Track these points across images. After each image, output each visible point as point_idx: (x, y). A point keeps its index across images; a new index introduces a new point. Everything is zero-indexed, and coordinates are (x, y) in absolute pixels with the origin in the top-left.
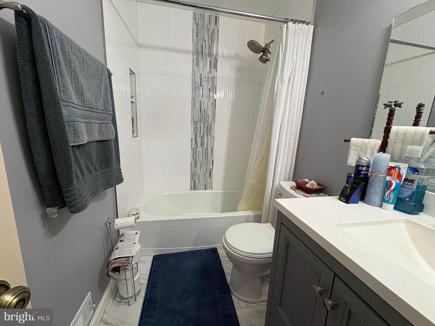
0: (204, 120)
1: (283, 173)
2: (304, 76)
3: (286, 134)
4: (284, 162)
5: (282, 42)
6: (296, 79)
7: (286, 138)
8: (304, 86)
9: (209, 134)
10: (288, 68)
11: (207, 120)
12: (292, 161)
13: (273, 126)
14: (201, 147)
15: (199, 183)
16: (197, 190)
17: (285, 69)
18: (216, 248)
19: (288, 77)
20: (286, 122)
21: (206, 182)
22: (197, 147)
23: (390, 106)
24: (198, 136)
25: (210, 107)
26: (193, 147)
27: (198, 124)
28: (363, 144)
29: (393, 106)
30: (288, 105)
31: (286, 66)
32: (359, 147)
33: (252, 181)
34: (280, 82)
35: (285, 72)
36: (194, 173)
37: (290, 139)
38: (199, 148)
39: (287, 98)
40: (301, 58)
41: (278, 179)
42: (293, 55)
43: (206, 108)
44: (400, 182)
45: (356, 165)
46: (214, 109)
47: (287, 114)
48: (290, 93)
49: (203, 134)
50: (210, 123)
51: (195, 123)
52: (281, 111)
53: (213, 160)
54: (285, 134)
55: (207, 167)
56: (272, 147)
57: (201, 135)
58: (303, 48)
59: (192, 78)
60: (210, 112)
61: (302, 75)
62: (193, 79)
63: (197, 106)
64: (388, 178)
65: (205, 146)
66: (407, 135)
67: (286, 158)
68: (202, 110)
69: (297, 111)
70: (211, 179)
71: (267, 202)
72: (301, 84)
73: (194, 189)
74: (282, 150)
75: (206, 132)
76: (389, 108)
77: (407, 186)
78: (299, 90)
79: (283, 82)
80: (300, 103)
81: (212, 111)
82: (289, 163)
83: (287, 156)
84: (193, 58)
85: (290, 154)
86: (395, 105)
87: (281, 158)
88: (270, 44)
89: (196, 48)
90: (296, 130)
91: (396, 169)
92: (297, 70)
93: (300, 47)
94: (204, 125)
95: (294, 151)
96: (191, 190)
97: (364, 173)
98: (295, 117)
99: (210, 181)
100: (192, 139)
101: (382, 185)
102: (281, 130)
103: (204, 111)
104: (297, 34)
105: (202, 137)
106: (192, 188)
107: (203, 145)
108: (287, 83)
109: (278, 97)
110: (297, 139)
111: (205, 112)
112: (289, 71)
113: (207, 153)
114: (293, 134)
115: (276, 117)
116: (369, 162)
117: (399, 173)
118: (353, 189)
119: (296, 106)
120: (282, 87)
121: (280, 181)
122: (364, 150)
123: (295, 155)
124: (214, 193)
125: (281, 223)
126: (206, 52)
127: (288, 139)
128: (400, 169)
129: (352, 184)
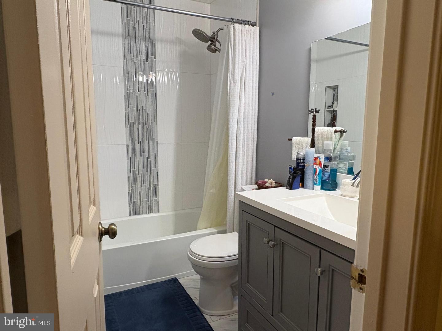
0: (142, 120)
1: (244, 176)
2: (255, 75)
3: (244, 136)
4: (244, 165)
5: (231, 41)
6: (247, 78)
7: (244, 139)
8: (256, 85)
9: (150, 138)
10: (238, 68)
11: (147, 120)
12: (252, 163)
13: (230, 126)
14: (141, 156)
15: (141, 205)
16: (138, 215)
17: (236, 68)
18: (176, 278)
19: (240, 76)
20: (242, 123)
21: (151, 203)
22: (135, 156)
23: (313, 112)
24: (136, 141)
25: (149, 103)
26: (130, 156)
27: (136, 126)
28: (300, 141)
29: (315, 112)
30: (242, 105)
31: (237, 66)
32: (298, 144)
33: (211, 191)
34: (232, 82)
35: (236, 71)
36: (133, 192)
37: (248, 140)
38: (139, 158)
39: (241, 98)
40: (250, 58)
41: (240, 183)
42: (242, 55)
43: (144, 106)
44: (321, 168)
45: (296, 159)
46: (155, 106)
47: (242, 114)
48: (243, 93)
49: (142, 139)
50: (151, 124)
51: (131, 125)
52: (235, 111)
53: (158, 172)
54: (242, 135)
55: (150, 182)
56: (230, 149)
57: (140, 140)
58: (251, 49)
59: (124, 68)
60: (149, 110)
61: (253, 74)
62: (126, 69)
63: (132, 103)
64: (315, 166)
65: (146, 154)
66: (323, 134)
67: (245, 161)
68: (139, 107)
69: (252, 110)
70: (156, 197)
71: (231, 211)
72: (253, 83)
73: (135, 214)
74: (241, 152)
75: (146, 135)
76: (312, 113)
77: (326, 171)
78: (251, 89)
79: (235, 81)
80: (254, 102)
81: (153, 109)
82: (250, 165)
83: (247, 158)
84: (124, 43)
85: (249, 156)
86: (316, 112)
87: (241, 161)
88: (218, 33)
89: (127, 31)
90: (253, 130)
91: (318, 159)
92: (248, 69)
93: (248, 48)
94: (143, 127)
95: (253, 152)
96: (130, 215)
97: (301, 164)
98: (251, 117)
99: (155, 200)
100: (127, 146)
101: (312, 172)
102: (238, 131)
103: (142, 109)
104: (244, 36)
105: (141, 143)
106: (131, 213)
107: (144, 152)
108: (239, 82)
109: (232, 96)
110: (256, 140)
111: (144, 111)
112: (240, 70)
113: (149, 163)
114: (250, 134)
115: (231, 118)
116: (304, 156)
117: (320, 162)
118: (294, 178)
119: (251, 105)
120: (234, 86)
121: (242, 185)
122: (301, 147)
123: (255, 156)
124: (161, 216)
125: (243, 210)
126: (140, 36)
127: (246, 140)
128: (320, 158)
129: (293, 174)
